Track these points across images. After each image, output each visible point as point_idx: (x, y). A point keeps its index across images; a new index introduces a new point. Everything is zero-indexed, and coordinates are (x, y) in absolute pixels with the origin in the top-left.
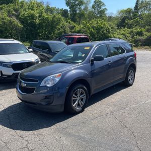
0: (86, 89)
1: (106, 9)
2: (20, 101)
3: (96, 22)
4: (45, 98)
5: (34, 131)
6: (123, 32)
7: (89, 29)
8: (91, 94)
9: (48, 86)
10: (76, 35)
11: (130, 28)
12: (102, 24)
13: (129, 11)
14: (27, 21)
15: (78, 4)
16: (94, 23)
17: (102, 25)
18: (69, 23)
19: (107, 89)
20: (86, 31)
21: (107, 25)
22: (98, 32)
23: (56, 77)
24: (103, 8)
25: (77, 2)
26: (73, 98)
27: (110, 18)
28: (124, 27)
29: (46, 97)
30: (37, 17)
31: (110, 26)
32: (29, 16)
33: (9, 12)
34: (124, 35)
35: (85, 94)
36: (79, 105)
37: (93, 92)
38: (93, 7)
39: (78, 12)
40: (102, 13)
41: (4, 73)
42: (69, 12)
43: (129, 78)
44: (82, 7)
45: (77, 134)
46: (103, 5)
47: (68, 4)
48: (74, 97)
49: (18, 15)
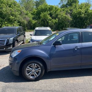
8: (48, 71)
49: (72, 13)
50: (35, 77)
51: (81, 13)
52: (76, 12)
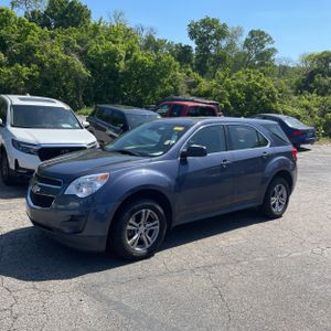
0: (162, 211)
1: (274, 50)
2: (31, 225)
3: (245, 77)
4: (71, 220)
5: (35, 283)
6: (306, 102)
7: (229, 89)
8: (174, 225)
9: (79, 195)
10: (192, 101)
11: (323, 95)
12: (257, 81)
13: (326, 58)
14: (101, 65)
15: (215, 37)
16: (241, 78)
17: (259, 84)
18: (188, 74)
19: (217, 217)
20: (222, 94)
21: (270, 83)
22: (249, 98)
23: (96, 179)
24: (268, 46)
25: (212, 32)
26: (129, 227)
27: (284, 70)
28: (311, 91)
29: (73, 218)
30: (121, 58)
31: (276, 87)
32: (106, 55)
33: (67, 44)
34: (307, 108)
35: (157, 222)
36: (141, 243)
37: (178, 220)
38: (247, 43)
39: (212, 51)
40: (265, 57)
41: (20, 165)
42: (194, 52)
43: (274, 200)
44: (223, 43)
45: (116, 299)
46: (268, 40)
47: (192, 34)
48: (131, 225)
49: (85, 52)
50: (148, 246)
51: (115, 56)
52: (100, 52)
